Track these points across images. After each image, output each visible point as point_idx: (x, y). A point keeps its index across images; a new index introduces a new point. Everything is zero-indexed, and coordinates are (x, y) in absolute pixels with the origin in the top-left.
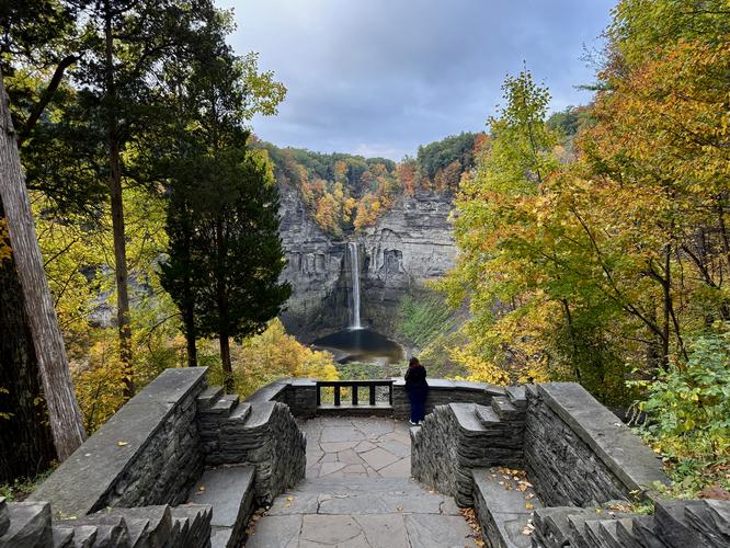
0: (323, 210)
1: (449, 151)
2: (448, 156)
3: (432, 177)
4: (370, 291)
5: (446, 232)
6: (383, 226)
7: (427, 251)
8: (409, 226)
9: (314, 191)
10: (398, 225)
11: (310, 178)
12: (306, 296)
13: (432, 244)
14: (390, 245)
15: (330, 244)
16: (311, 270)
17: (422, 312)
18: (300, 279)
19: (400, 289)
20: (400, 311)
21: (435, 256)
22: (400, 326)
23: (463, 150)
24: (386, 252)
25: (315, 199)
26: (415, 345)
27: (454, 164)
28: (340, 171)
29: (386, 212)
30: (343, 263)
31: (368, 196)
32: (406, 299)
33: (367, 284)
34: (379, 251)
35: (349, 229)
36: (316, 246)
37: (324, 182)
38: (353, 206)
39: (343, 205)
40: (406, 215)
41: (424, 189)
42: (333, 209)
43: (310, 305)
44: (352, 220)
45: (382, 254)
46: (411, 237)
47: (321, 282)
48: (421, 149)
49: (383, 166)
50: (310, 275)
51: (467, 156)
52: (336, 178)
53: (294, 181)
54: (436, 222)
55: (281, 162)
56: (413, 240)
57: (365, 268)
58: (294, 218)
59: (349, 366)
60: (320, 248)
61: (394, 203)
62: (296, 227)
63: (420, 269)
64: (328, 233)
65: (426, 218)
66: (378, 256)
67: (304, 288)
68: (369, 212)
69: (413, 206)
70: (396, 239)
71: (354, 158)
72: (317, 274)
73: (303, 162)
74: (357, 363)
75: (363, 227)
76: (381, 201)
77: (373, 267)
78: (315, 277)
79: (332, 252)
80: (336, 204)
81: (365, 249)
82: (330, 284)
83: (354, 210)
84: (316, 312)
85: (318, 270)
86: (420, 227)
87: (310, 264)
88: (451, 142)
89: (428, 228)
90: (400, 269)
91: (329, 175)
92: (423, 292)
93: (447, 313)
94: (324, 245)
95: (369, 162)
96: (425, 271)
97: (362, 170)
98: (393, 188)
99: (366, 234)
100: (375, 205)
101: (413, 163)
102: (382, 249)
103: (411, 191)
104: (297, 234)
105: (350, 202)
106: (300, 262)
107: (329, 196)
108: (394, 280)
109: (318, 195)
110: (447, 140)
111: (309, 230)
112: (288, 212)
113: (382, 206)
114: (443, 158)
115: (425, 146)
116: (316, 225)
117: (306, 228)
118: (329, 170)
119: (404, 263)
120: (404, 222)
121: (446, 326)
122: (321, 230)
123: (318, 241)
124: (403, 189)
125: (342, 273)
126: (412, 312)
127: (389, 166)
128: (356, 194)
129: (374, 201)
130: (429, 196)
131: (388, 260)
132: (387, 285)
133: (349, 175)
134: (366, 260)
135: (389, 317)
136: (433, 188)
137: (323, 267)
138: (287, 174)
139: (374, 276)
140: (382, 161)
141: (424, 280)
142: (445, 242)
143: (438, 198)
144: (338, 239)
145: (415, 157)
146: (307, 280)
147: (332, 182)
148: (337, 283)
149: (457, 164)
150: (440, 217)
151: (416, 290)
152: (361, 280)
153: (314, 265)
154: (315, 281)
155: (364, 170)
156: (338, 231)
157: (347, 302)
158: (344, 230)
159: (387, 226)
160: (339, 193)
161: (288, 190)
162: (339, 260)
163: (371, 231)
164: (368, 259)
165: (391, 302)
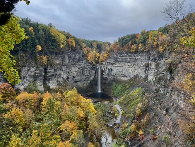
0: (90, 56)
1: (128, 39)
2: (127, 40)
3: (123, 47)
4: (103, 81)
5: (127, 63)
6: (108, 61)
7: (121, 69)
8: (115, 61)
9: (87, 51)
10: (112, 61)
11: (86, 47)
12: (84, 82)
13: (122, 67)
14: (110, 67)
15: (92, 67)
16: (86, 74)
17: (119, 88)
18: (82, 77)
19: (113, 80)
20: (112, 87)
21: (123, 71)
22: (112, 92)
23: (132, 38)
24: (108, 69)
25: (87, 53)
26: (117, 98)
27: (129, 43)
28: (95, 45)
29: (109, 57)
30: (95, 72)
31: (103, 52)
32: (114, 84)
33: (103, 79)
34: (106, 69)
35: (97, 62)
36: (88, 67)
37: (90, 48)
38: (98, 56)
39: (96, 55)
40: (115, 58)
41: (120, 50)
42: (93, 56)
43: (85, 85)
44: (98, 60)
45: (107, 70)
46: (116, 65)
47: (89, 78)
48: (119, 38)
49: (107, 44)
50: (86, 76)
51: (133, 40)
52: (94, 47)
53: (81, 47)
54: (124, 60)
55: (77, 42)
56: (117, 66)
57: (102, 74)
58: (81, 59)
59: (97, 104)
60: (88, 68)
61: (111, 54)
62: (81, 61)
63: (119, 75)
64: (91, 63)
65: (121, 59)
66: (106, 70)
67: (84, 80)
68: (103, 57)
69: (117, 55)
70: (112, 65)
71: (99, 42)
72: (88, 76)
73: (84, 42)
74: (100, 103)
75: (102, 62)
76: (107, 54)
77: (104, 74)
78: (87, 77)
79: (92, 69)
80: (94, 55)
81: (102, 68)
82: (91, 78)
83: (99, 57)
84: (87, 87)
85: (88, 74)
86: (119, 62)
87: (86, 72)
88: (128, 36)
89: (121, 62)
90: (113, 74)
91: (92, 46)
92: (119, 81)
93: (127, 88)
94: (90, 67)
95: (103, 43)
96: (120, 75)
97: (101, 45)
98: (111, 50)
99: (103, 64)
100: (105, 55)
101: (117, 42)
102: (107, 68)
103: (116, 51)
104: (82, 63)
105: (98, 54)
106: (83, 72)
107: (92, 52)
108: (111, 78)
109: (88, 52)
110: (127, 36)
111: (85, 62)
112: (79, 57)
113: (107, 55)
114: (126, 41)
115: (120, 38)
116: (88, 61)
117: (84, 62)
118: (92, 45)
119: (114, 72)
120: (114, 60)
121: (127, 92)
122: (89, 62)
123: (88, 66)
124: (114, 50)
125: (95, 75)
126: (116, 87)
127: (109, 44)
128: (100, 52)
129: (105, 54)
130: (122, 52)
131: (109, 72)
132: (109, 79)
133: (97, 46)
134: (102, 72)
135: (109, 89)
136: (123, 50)
137: (89, 73)
138: (79, 45)
139: (105, 76)
140: (107, 43)
141: (120, 78)
142: (127, 66)
143: (124, 53)
144: (94, 65)
145: (118, 40)
146: (85, 77)
147: (92, 48)
148: (94, 79)
149: (130, 43)
150: (125, 58)
151: (117, 81)
152: (101, 78)
153: (87, 73)
154: (87, 78)
155: (102, 45)
156: (94, 63)
157: (96, 84)
158: (96, 63)
159: (109, 61)
160: (95, 52)
161: (79, 50)
162: (94, 72)
163: (104, 63)
164: (103, 71)
165: (110, 84)
